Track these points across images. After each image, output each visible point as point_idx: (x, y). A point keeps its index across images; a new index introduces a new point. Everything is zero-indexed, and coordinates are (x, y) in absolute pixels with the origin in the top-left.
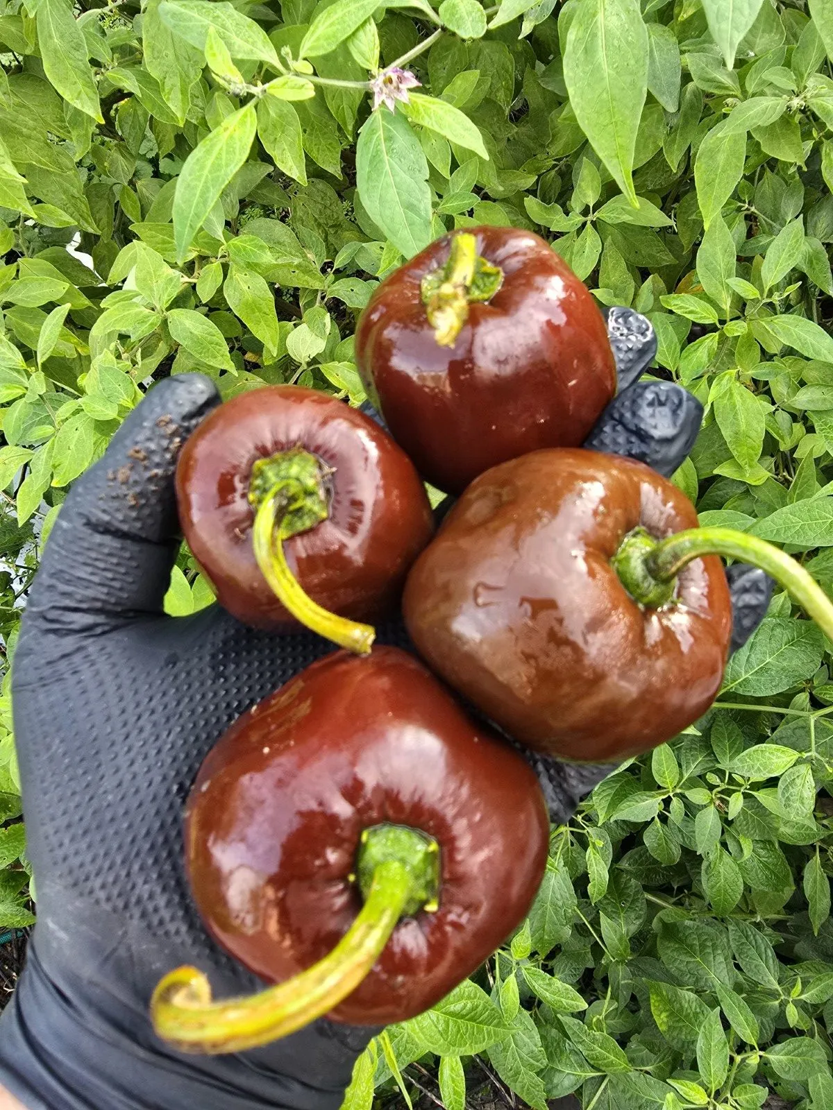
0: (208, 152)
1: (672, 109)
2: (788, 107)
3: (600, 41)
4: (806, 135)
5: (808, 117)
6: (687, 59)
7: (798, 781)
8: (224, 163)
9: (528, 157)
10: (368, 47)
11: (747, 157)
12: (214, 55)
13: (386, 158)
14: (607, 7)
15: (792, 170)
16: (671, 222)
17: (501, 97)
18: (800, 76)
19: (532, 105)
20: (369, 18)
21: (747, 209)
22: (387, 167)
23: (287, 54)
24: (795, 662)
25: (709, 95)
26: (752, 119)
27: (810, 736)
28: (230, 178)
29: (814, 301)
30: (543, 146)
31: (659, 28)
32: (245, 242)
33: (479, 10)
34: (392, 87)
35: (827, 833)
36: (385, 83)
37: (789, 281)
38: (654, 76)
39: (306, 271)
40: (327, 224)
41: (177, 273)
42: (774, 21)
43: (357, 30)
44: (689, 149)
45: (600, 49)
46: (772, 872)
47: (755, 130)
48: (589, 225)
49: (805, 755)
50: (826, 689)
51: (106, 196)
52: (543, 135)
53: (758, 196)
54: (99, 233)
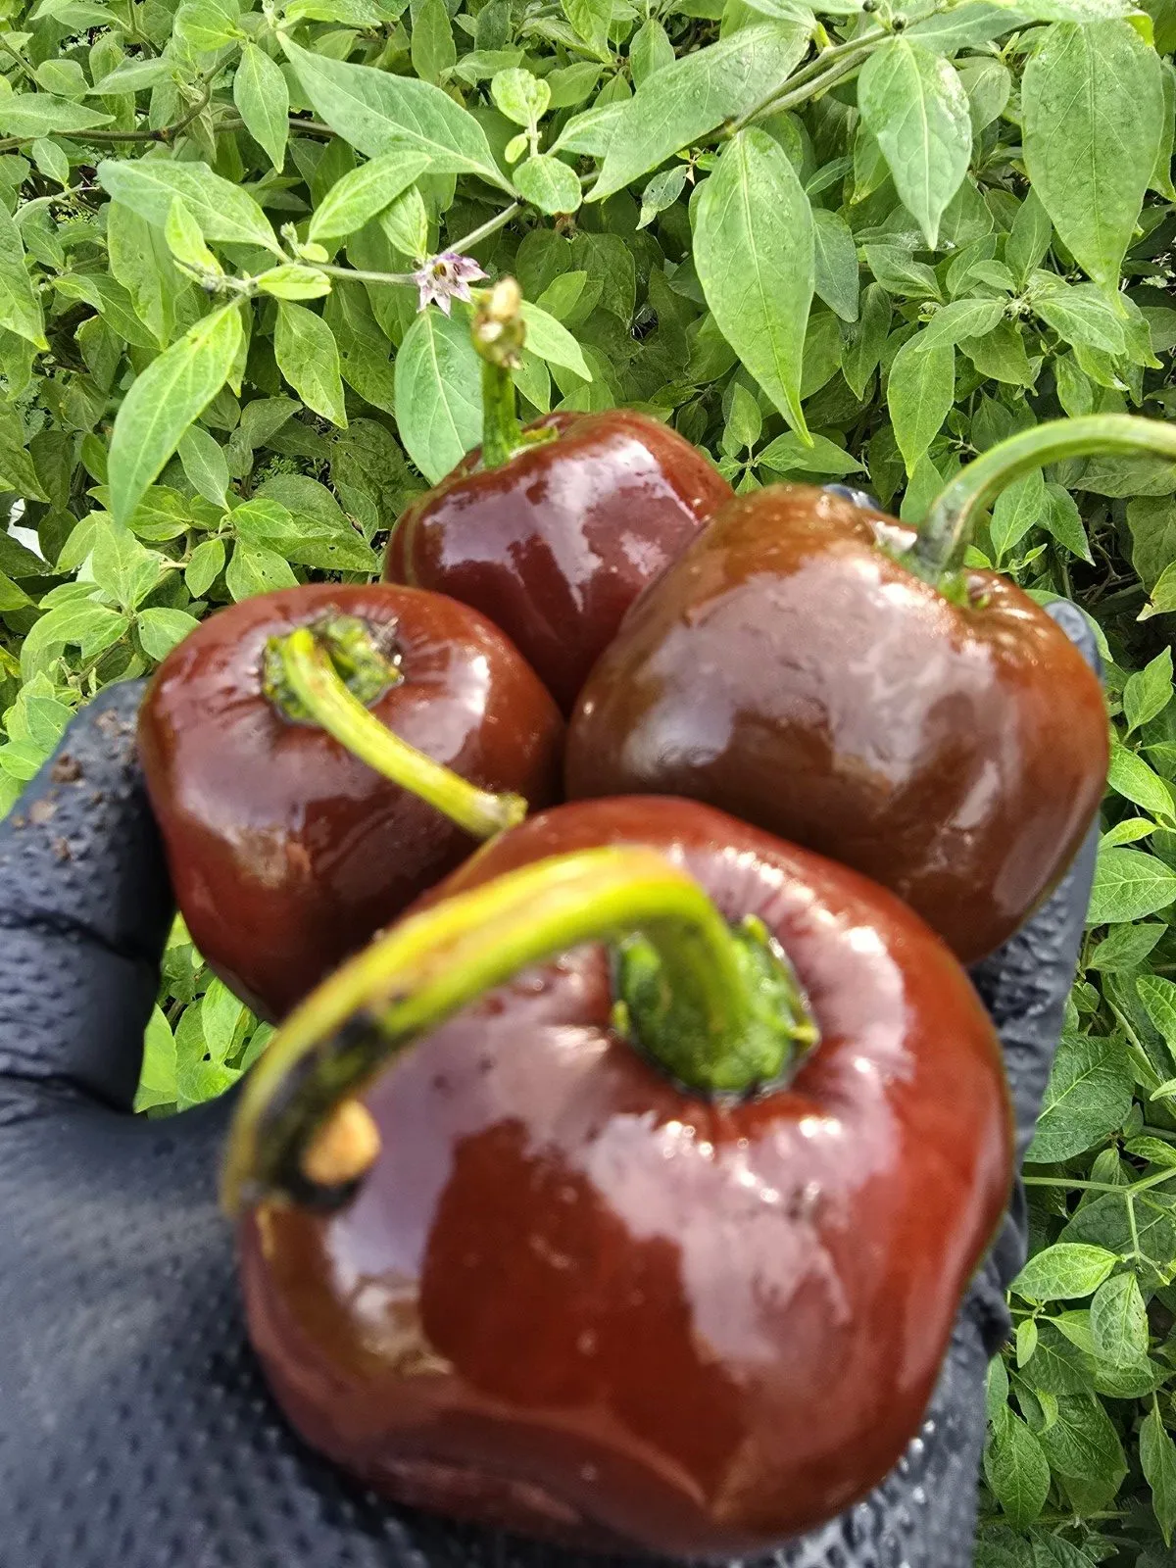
0: (167, 373)
1: (850, 318)
2: (1007, 312)
3: (745, 217)
4: (1033, 350)
5: (1032, 327)
6: (865, 252)
7: (1119, 1303)
8: (189, 388)
9: (660, 384)
10: (411, 226)
11: (957, 379)
12: (179, 235)
13: (439, 380)
14: (751, 171)
15: (1019, 395)
16: (862, 467)
17: (619, 306)
18: (1018, 273)
19: (662, 316)
20: (411, 186)
21: (963, 448)
22: (442, 393)
23: (291, 235)
24: (1094, 1106)
25: (900, 299)
26: (961, 327)
27: (1127, 1219)
28: (199, 411)
29: (1065, 568)
30: (679, 368)
31: (826, 214)
32: (259, 508)
33: (570, 176)
34: (445, 280)
35: (1167, 1375)
36: (435, 274)
37: (1029, 542)
38: (821, 275)
39: (351, 547)
40: (381, 481)
41: (159, 555)
42: (976, 203)
43: (394, 202)
44: (877, 370)
45: (744, 226)
46: (1091, 1447)
47: (964, 344)
48: (748, 473)
49: (1125, 1258)
50: (1143, 1143)
51: (60, 449)
52: (680, 354)
53: (975, 431)
54: (47, 500)
